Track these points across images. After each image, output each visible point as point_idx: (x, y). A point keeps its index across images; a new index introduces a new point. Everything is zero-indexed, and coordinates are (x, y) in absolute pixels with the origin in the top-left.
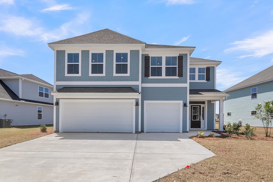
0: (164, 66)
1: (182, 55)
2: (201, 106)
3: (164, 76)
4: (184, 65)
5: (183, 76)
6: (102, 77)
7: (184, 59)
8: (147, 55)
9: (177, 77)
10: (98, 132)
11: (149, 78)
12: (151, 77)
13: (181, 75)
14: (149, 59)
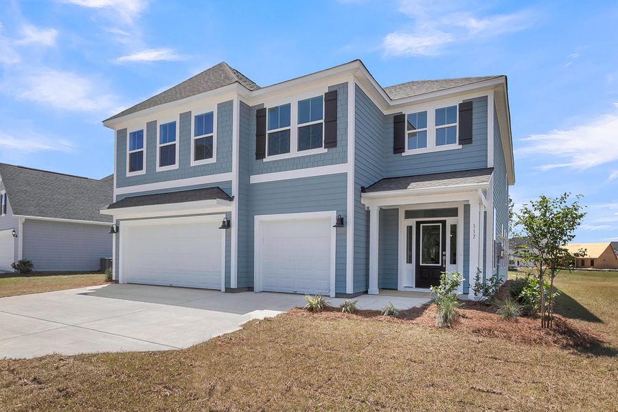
0: (294, 127)
1: (334, 89)
2: (445, 221)
3: (294, 152)
4: (339, 115)
5: (338, 144)
6: (174, 170)
7: (340, 97)
8: (261, 108)
9: (322, 150)
10: (171, 286)
11: (264, 160)
12: (268, 159)
13: (332, 142)
14: (265, 116)
